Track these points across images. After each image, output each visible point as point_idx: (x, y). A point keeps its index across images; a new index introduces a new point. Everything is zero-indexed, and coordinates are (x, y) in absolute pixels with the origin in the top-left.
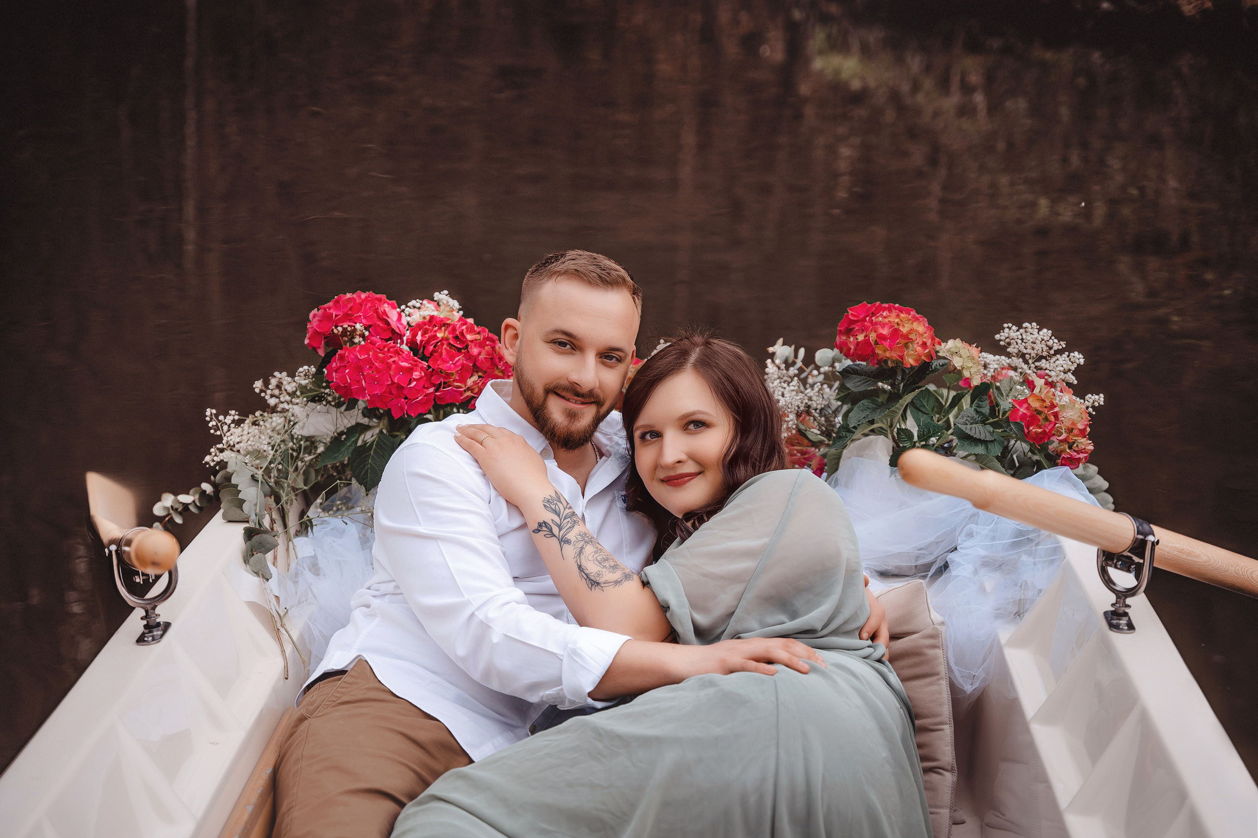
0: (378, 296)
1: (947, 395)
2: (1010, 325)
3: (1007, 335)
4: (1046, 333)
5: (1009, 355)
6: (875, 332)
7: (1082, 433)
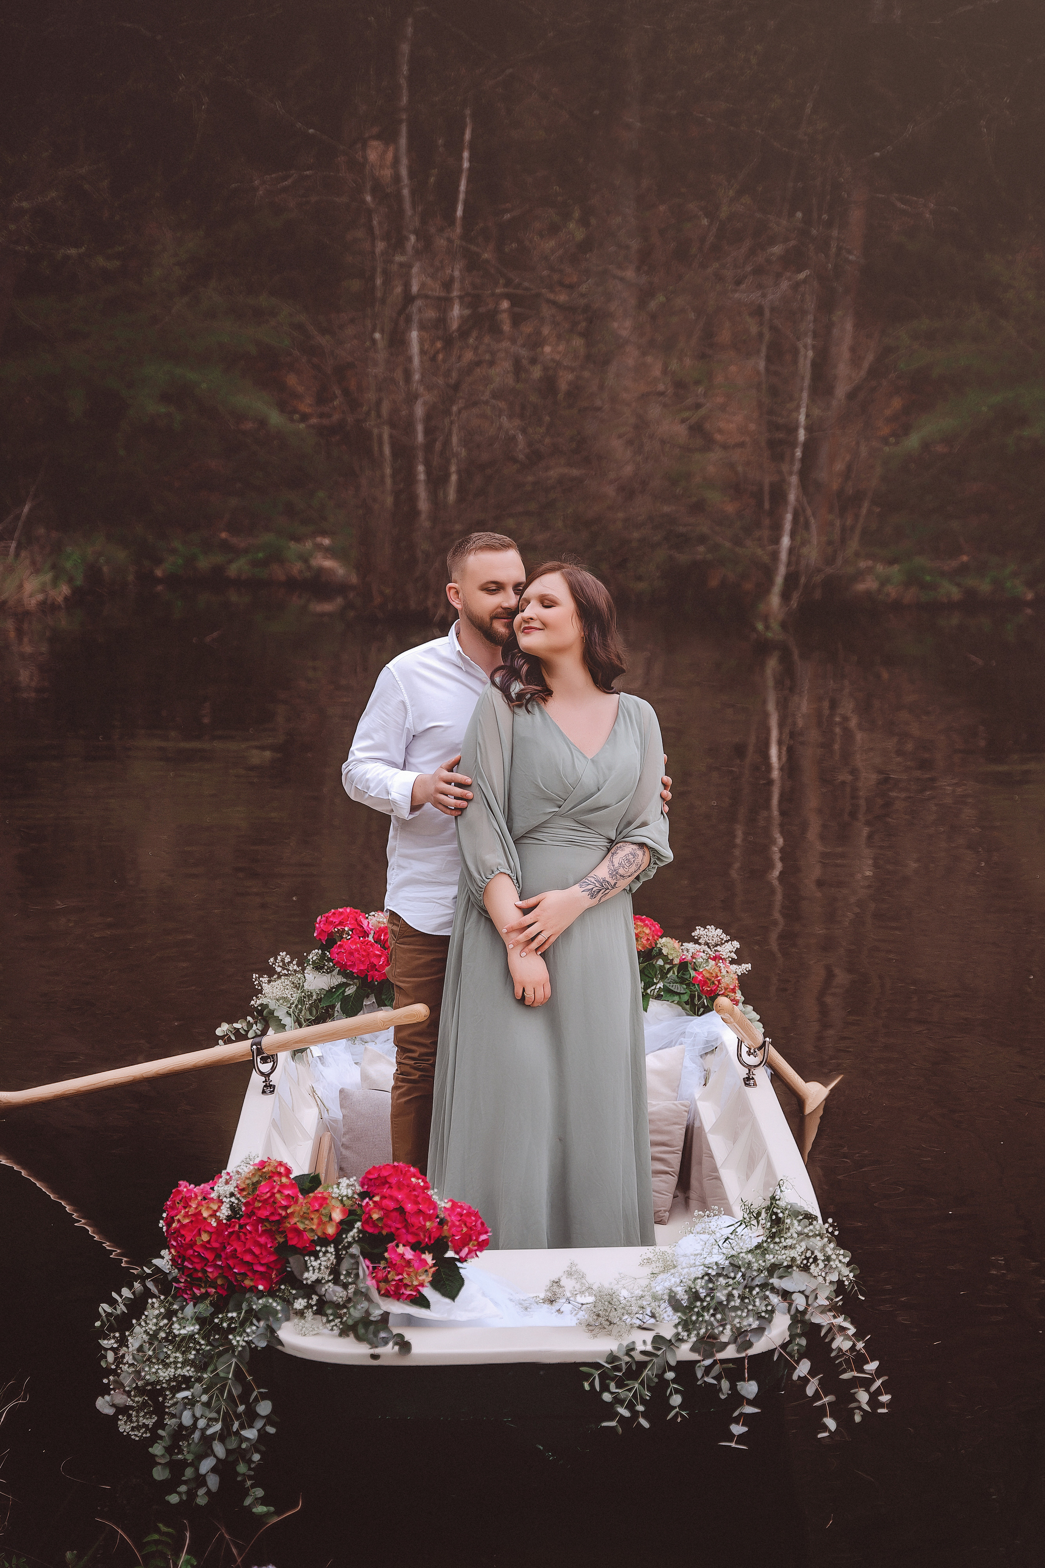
0: (356, 910)
2: (700, 927)
3: (698, 933)
4: (719, 931)
5: (700, 944)
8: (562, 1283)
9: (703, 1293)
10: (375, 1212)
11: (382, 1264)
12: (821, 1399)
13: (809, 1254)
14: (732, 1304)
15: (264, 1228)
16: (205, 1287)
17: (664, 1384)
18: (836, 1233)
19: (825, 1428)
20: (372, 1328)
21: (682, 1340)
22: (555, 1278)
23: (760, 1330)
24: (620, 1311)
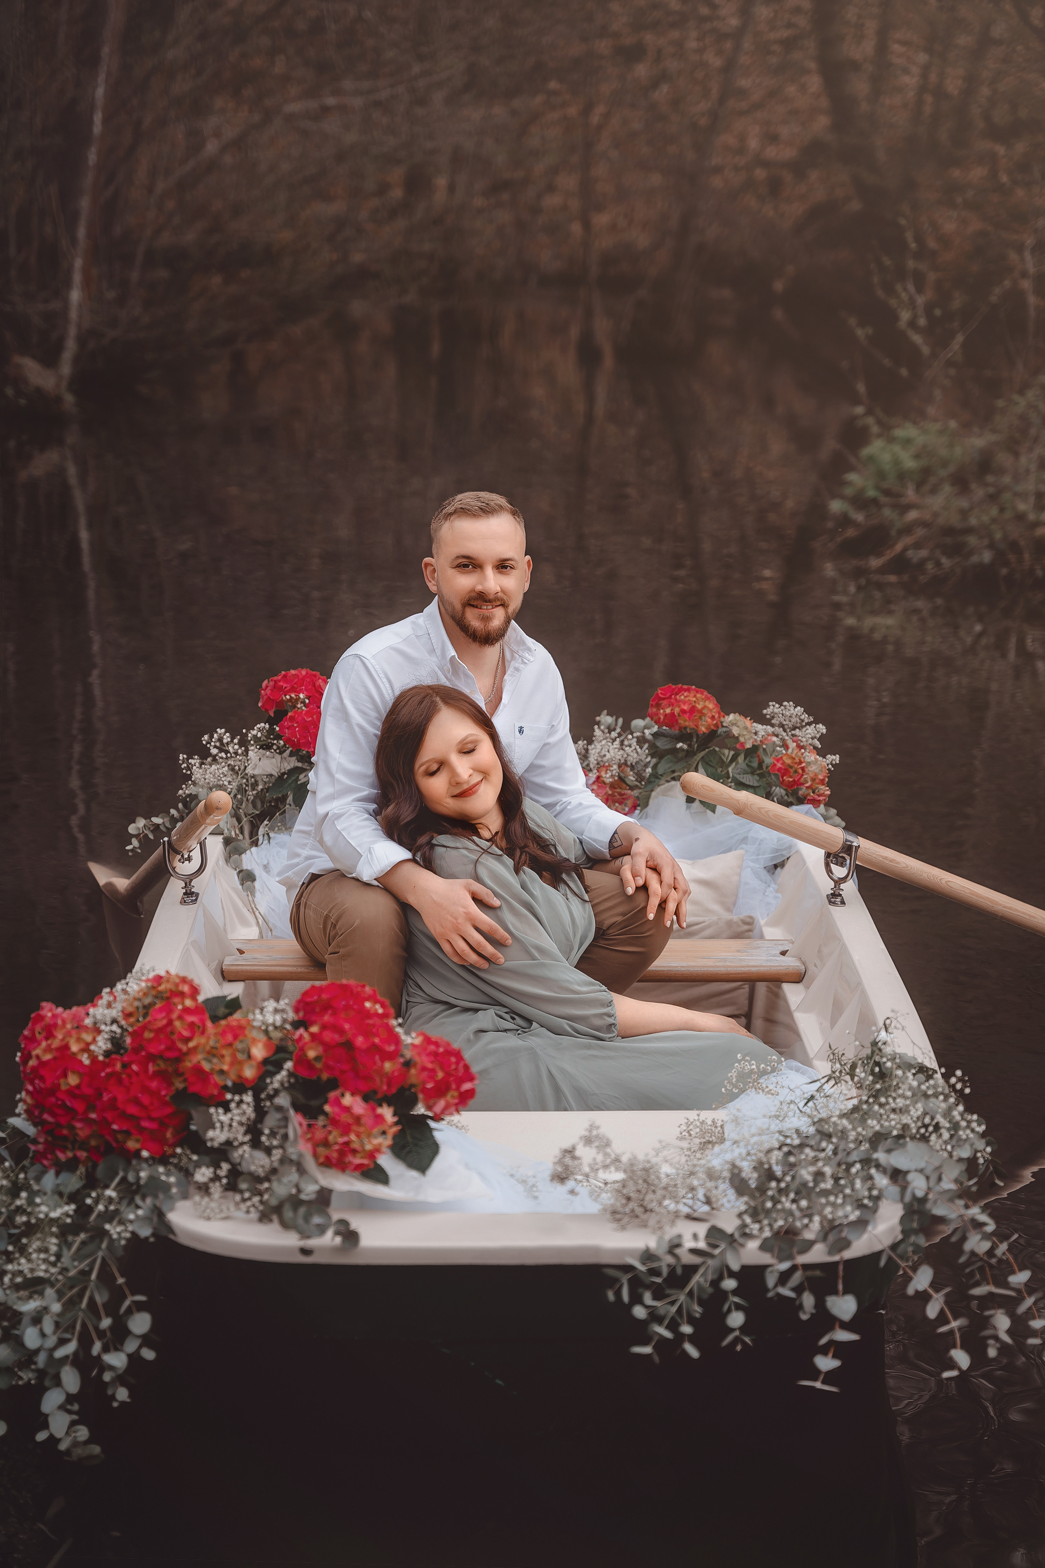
1: (728, 754)
2: (774, 703)
3: (772, 711)
4: (800, 710)
5: (773, 726)
6: (679, 707)
7: (822, 782)
8: (578, 1153)
9: (778, 1170)
10: (311, 1048)
11: (321, 1121)
12: (948, 1322)
13: (927, 1120)
14: (823, 1186)
15: (156, 1068)
16: (73, 1149)
17: (721, 1295)
18: (967, 1091)
19: (952, 1364)
20: (302, 1210)
21: (747, 1236)
22: (567, 1145)
23: (861, 1224)
24: (660, 1193)
